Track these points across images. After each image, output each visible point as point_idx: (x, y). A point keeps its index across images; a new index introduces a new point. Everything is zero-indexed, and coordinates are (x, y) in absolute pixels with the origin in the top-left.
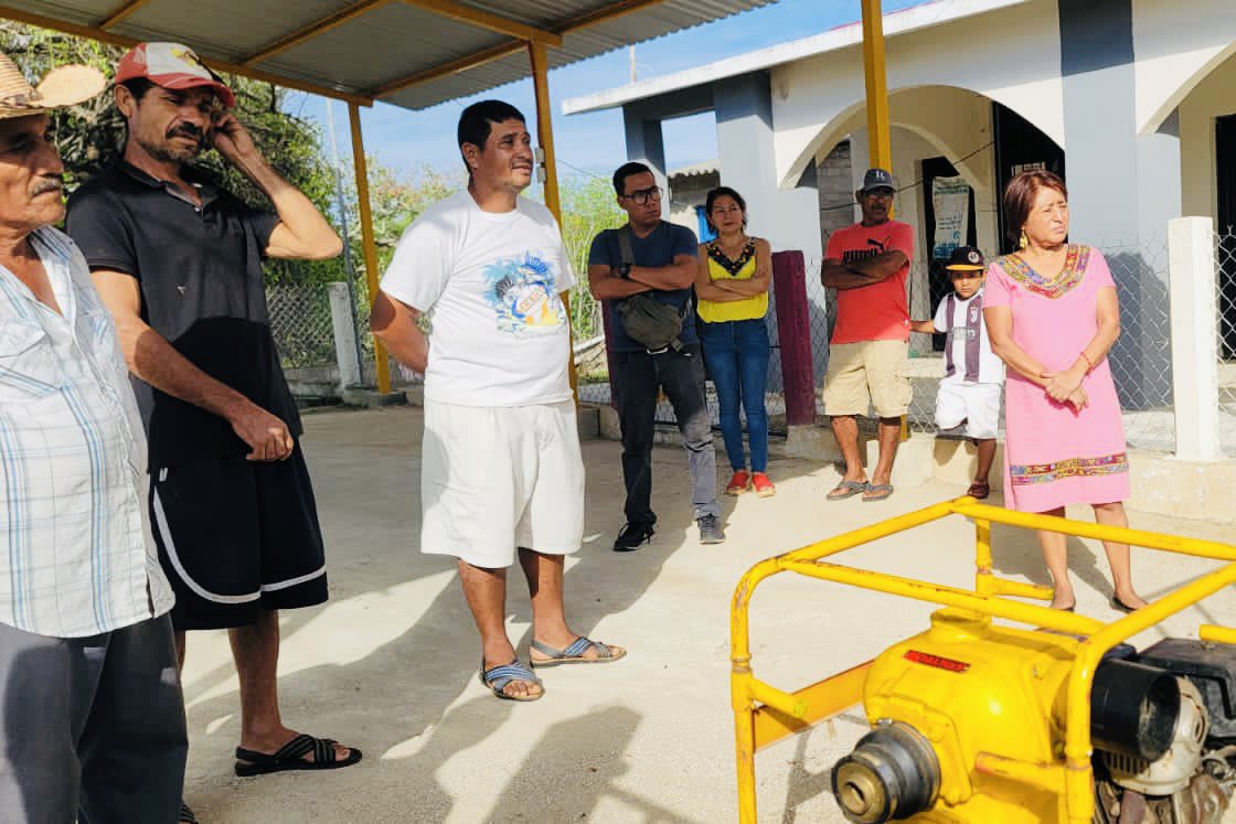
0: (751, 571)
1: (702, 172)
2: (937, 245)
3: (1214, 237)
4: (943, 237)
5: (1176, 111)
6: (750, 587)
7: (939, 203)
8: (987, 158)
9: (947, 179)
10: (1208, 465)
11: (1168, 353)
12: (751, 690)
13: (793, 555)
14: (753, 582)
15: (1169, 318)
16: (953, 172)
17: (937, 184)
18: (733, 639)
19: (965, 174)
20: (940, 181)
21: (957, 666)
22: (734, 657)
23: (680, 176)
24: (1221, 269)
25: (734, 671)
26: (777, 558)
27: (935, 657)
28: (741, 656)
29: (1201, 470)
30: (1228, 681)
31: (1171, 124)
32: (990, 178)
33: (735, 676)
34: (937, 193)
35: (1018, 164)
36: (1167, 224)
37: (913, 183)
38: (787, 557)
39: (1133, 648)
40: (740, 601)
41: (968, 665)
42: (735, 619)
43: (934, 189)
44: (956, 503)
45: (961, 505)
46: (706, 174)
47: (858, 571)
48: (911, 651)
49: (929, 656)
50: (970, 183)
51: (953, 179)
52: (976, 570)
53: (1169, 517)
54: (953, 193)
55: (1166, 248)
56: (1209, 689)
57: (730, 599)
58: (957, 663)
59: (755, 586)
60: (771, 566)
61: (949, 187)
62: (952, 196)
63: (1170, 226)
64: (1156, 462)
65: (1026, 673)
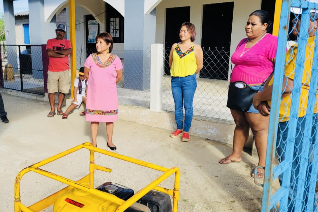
0: (21, 172)
1: (25, 15)
2: (89, 39)
3: (164, 50)
4: (91, 37)
5: (155, 8)
6: (20, 177)
7: (90, 28)
8: (104, 16)
9: (92, 21)
10: (158, 112)
11: (149, 81)
12: (20, 207)
13: (34, 166)
14: (22, 175)
15: (150, 71)
16: (94, 19)
17: (89, 22)
18: (15, 192)
19: (97, 20)
20: (90, 21)
21: (80, 205)
22: (15, 197)
23: (19, 16)
24: (165, 59)
25: (15, 201)
26: (29, 167)
27: (74, 201)
28: (17, 197)
29: (157, 114)
30: (159, 207)
31: (154, 11)
32: (104, 21)
33: (15, 203)
34: (89, 25)
35: (112, 18)
36: (151, 46)
37: (83, 22)
38: (32, 167)
39: (133, 191)
40: (17, 181)
41: (83, 205)
42: (16, 187)
43: (89, 24)
44: (85, 145)
45: (86, 145)
46: (26, 15)
47: (53, 174)
48: (67, 198)
49: (72, 201)
50: (99, 23)
51: (94, 21)
52: (90, 162)
53: (147, 126)
54: (94, 25)
55: (150, 52)
56: (154, 207)
57: (14, 181)
58: (80, 204)
59: (22, 176)
60: (27, 170)
61: (93, 23)
62: (93, 26)
63: (152, 46)
64: (144, 111)
65: (100, 209)
